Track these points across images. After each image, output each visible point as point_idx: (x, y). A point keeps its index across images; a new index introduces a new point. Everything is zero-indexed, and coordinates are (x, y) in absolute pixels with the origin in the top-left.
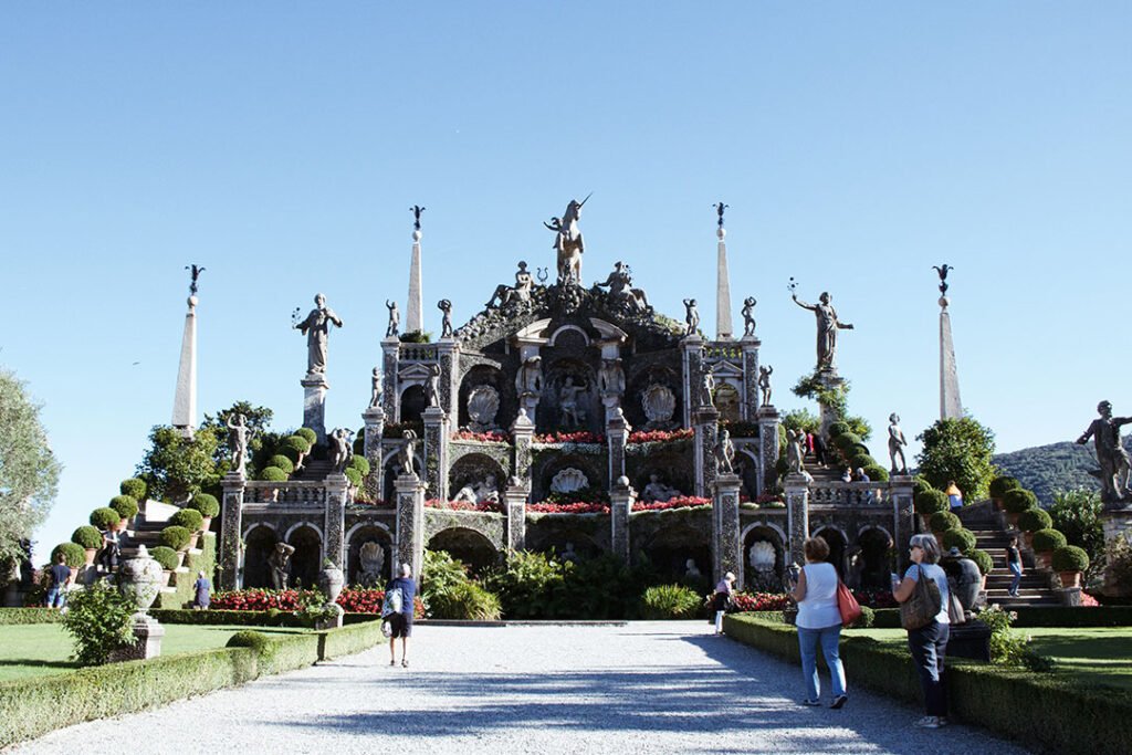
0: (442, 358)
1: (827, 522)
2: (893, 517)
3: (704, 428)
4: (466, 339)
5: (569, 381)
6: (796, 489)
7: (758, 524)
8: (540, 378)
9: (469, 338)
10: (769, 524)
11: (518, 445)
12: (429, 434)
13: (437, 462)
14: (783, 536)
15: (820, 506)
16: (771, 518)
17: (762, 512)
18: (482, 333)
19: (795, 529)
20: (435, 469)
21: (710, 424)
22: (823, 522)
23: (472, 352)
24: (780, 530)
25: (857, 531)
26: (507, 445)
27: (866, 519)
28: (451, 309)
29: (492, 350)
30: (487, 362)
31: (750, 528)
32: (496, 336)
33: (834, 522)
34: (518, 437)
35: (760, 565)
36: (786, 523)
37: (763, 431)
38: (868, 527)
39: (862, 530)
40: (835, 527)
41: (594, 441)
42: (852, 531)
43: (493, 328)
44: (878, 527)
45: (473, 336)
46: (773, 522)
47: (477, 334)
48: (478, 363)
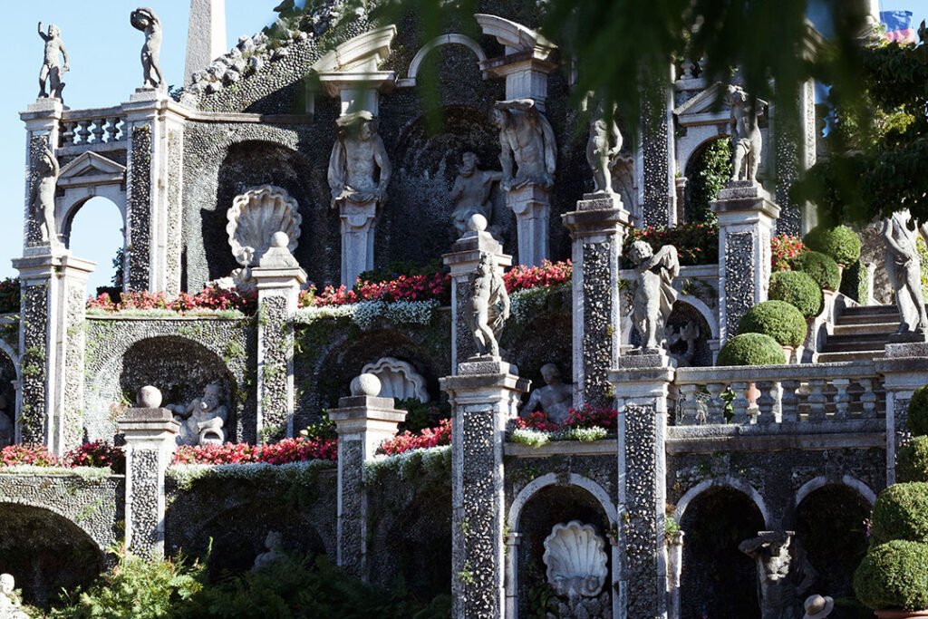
0: (135, 134)
1: (716, 470)
2: (884, 452)
3: (588, 250)
4: (209, 90)
5: (469, 160)
6: (637, 389)
7: (549, 479)
8: (379, 159)
9: (217, 86)
10: (576, 479)
11: (262, 313)
12: (29, 303)
13: (42, 361)
14: (607, 506)
15: (700, 430)
16: (581, 464)
17: (557, 449)
18: (251, 72)
19: (631, 491)
20: (38, 377)
21: (601, 240)
22: (707, 470)
23: (222, 116)
24: (598, 492)
25: (793, 491)
26: (237, 314)
27: (814, 461)
28: (156, 27)
29: (273, 107)
30: (265, 133)
31: (529, 490)
32: (285, 75)
33: (734, 471)
34: (262, 294)
35: (566, 581)
36: (614, 477)
37: (724, 246)
38: (820, 481)
39: (803, 491)
40: (735, 483)
41: (423, 296)
42: (779, 492)
43: (276, 58)
44: (847, 480)
45: (227, 81)
46: (584, 473)
47: (235, 77)
48: (239, 139)
